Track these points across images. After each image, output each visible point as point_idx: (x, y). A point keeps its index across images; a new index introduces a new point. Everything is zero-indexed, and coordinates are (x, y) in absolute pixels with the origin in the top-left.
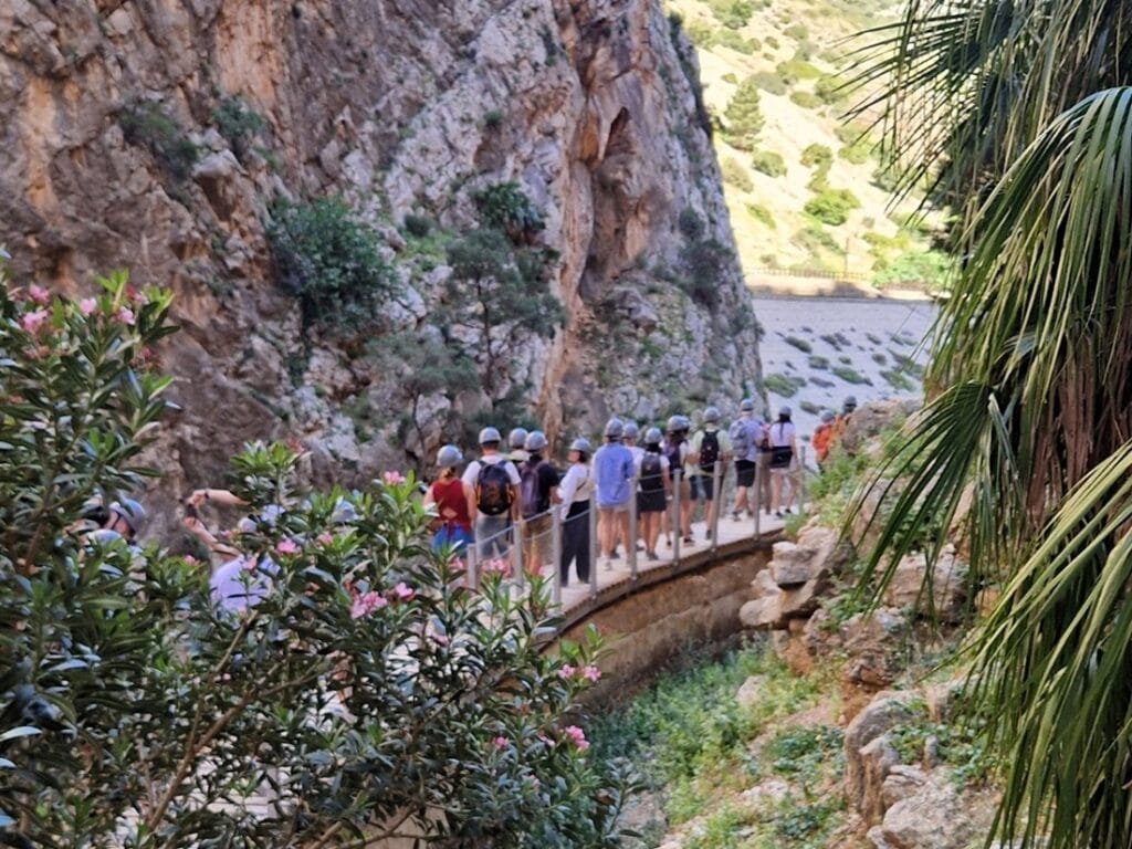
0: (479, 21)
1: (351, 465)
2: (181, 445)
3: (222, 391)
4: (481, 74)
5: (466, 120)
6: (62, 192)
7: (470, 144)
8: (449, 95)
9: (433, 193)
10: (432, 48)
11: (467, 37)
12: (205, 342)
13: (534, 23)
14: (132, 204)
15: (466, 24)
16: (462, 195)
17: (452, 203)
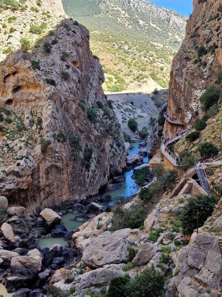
0: (92, 82)
1: (98, 135)
2: (85, 135)
3: (87, 129)
4: (94, 88)
5: (93, 94)
6: (75, 112)
7: (94, 97)
8: (91, 91)
9: (93, 103)
10: (89, 86)
11: (92, 84)
12: (85, 125)
13: (97, 81)
14: (80, 113)
15: (91, 82)
16: (95, 103)
17: (94, 104)
